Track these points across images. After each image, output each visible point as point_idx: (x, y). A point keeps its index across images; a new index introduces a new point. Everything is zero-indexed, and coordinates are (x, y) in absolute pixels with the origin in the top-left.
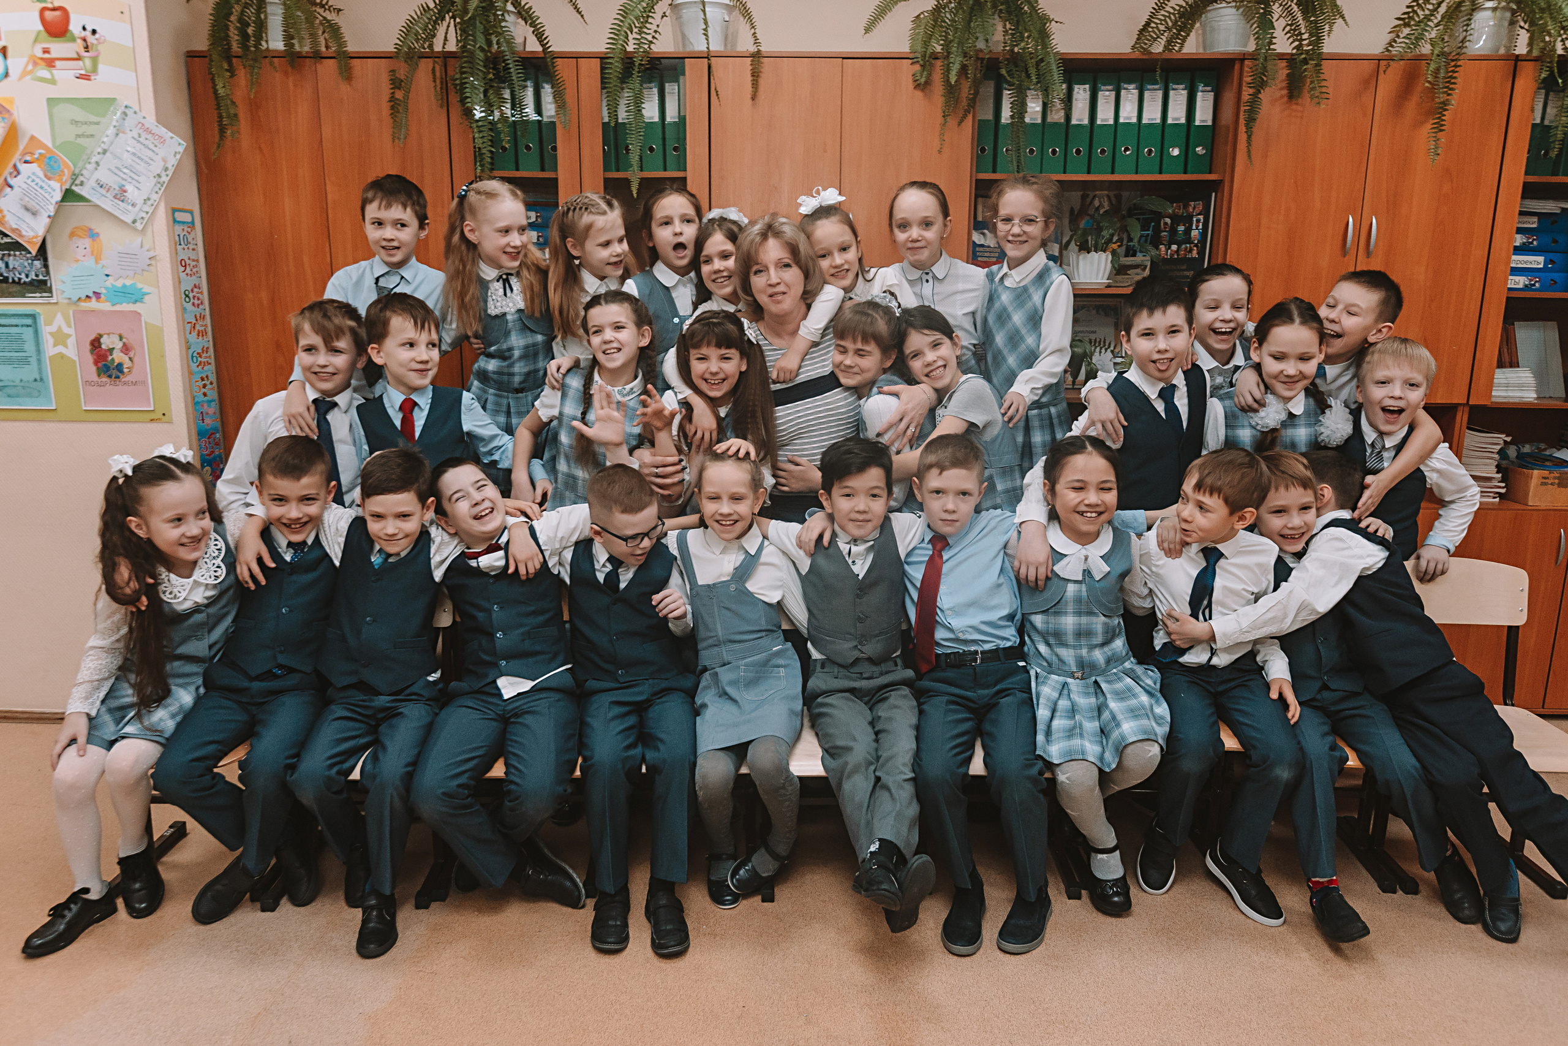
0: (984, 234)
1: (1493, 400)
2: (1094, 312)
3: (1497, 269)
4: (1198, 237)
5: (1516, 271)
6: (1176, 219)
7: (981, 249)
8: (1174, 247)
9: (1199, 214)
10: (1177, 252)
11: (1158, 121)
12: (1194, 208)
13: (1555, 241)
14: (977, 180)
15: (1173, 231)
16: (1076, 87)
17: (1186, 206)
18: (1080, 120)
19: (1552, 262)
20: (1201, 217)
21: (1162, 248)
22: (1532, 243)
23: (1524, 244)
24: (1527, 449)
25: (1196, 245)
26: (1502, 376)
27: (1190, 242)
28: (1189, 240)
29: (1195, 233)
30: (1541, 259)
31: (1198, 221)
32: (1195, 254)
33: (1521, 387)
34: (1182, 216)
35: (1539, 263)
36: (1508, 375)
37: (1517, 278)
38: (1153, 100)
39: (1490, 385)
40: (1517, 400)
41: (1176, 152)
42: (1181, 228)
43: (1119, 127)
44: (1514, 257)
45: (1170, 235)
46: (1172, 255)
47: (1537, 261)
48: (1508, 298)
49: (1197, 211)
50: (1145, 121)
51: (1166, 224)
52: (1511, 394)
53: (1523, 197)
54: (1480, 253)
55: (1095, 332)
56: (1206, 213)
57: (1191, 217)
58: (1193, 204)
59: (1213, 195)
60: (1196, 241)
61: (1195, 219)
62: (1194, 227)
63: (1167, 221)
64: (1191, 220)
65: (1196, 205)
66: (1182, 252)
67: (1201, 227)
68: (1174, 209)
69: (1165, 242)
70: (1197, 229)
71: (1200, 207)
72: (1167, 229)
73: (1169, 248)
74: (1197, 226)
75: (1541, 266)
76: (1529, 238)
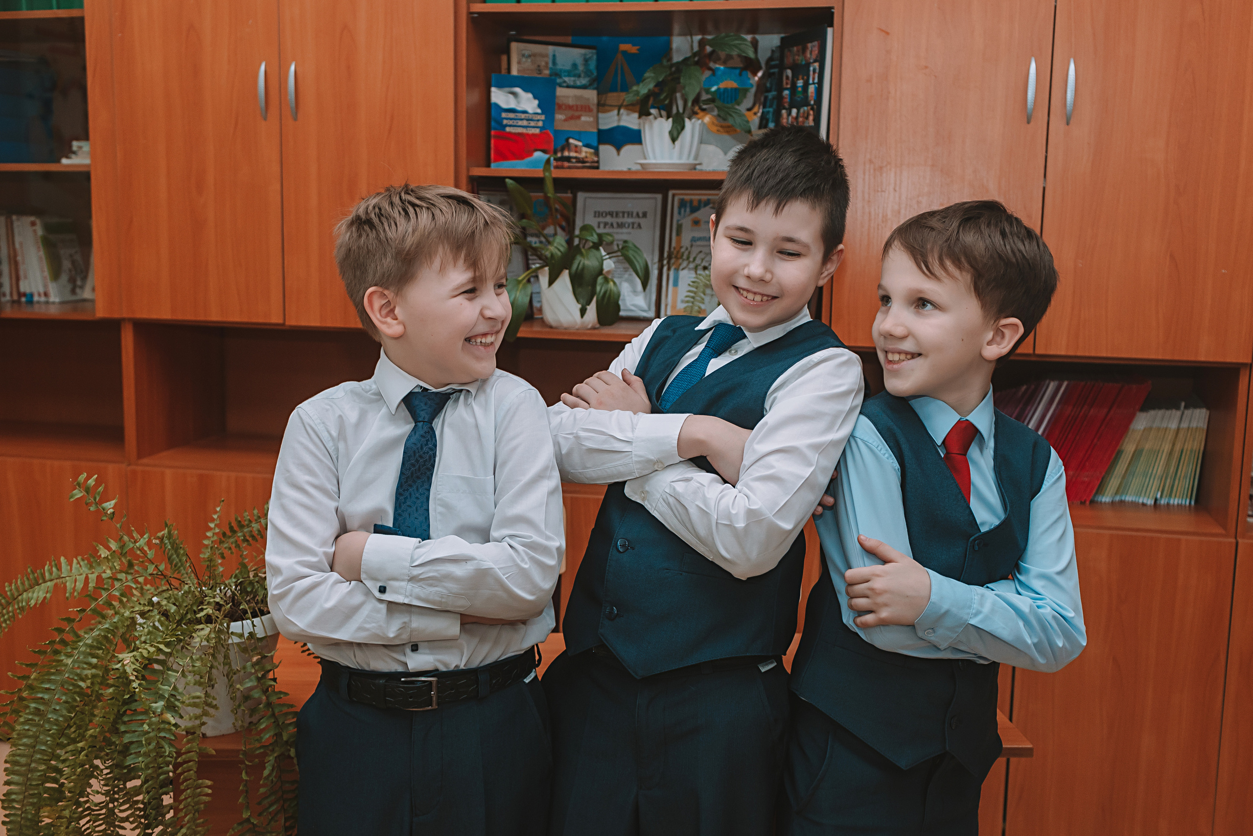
0: (515, 94)
4: (814, 95)
6: (796, 70)
7: (511, 115)
8: (794, 112)
9: (815, 61)
10: (797, 118)
12: (811, 53)
15: (794, 87)
17: (804, 50)
20: (817, 65)
21: (784, 113)
25: (812, 109)
27: (807, 104)
31: (814, 72)
32: (811, 122)
34: (801, 65)
42: (800, 83)
49: (814, 56)
51: (787, 78)
56: (821, 59)
57: (808, 65)
58: (809, 45)
59: (830, 30)
60: (812, 102)
61: (811, 69)
62: (811, 81)
63: (789, 72)
64: (809, 70)
65: (813, 48)
66: (801, 119)
67: (816, 81)
68: (794, 55)
69: (786, 105)
70: (814, 83)
71: (816, 51)
72: (789, 86)
73: (789, 114)
74: (813, 78)
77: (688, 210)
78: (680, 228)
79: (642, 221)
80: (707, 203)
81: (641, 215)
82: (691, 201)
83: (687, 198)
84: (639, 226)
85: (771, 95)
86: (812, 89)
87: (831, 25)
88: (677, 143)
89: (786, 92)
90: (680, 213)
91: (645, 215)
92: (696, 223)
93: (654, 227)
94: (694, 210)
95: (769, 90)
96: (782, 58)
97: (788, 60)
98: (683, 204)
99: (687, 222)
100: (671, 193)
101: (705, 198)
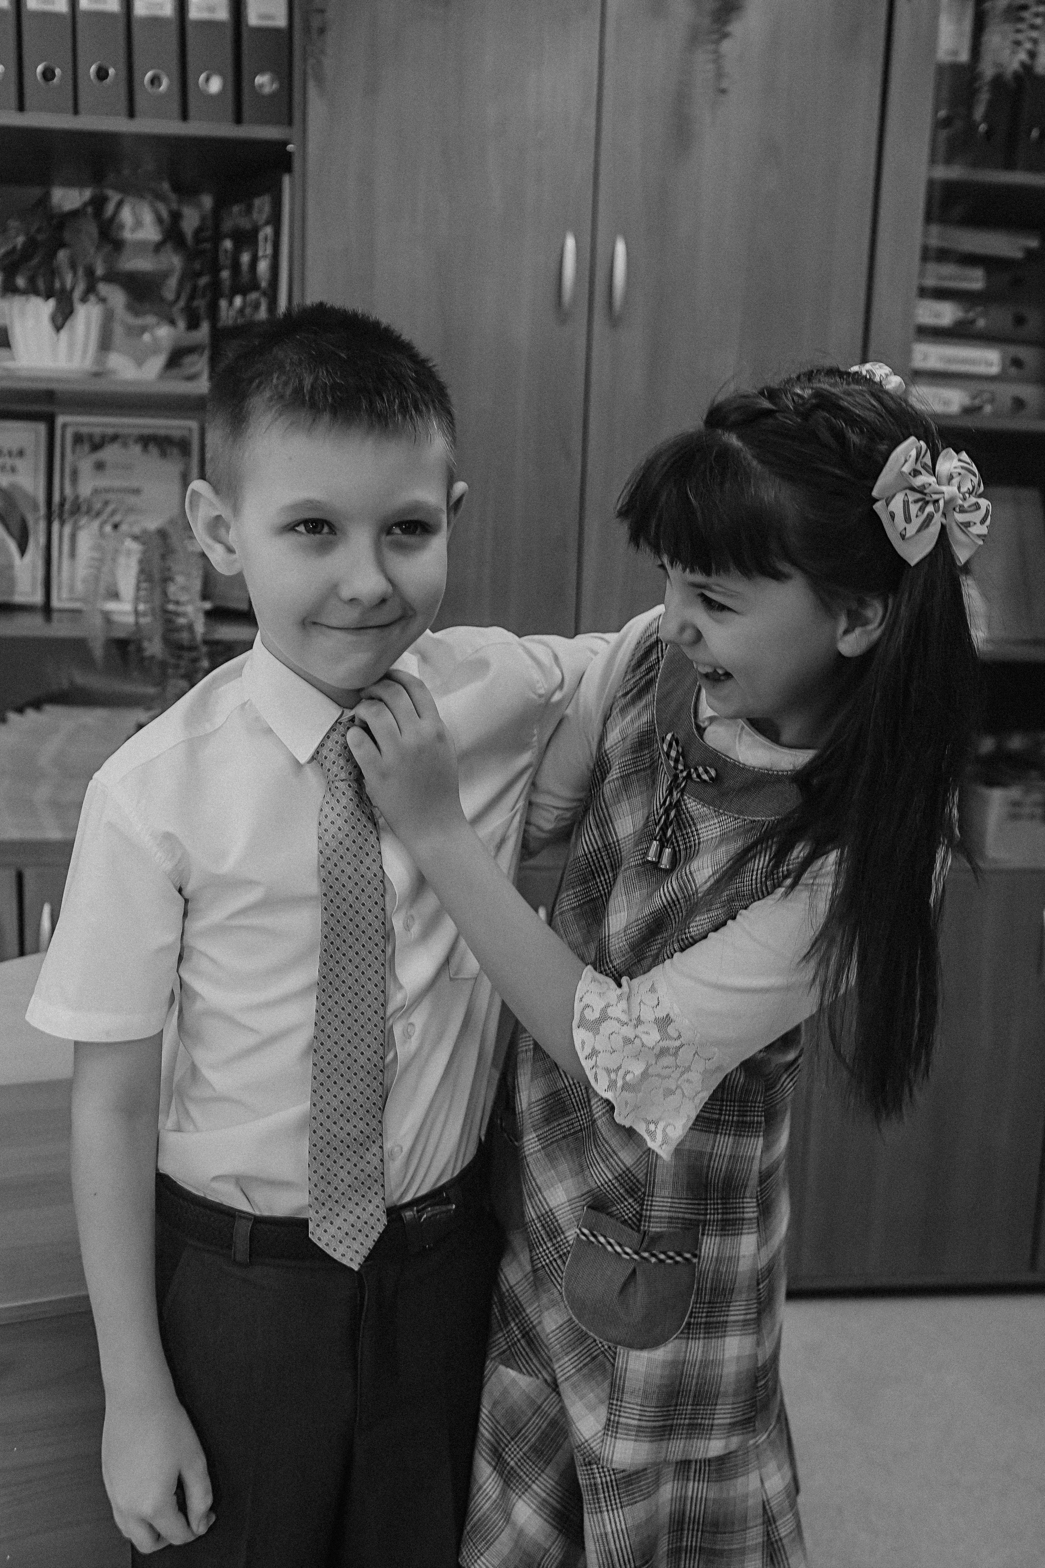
2: (137, 449)
4: (267, 274)
6: (239, 240)
8: (238, 301)
9: (267, 223)
10: (241, 311)
12: (260, 212)
13: (1020, 320)
15: (236, 266)
17: (249, 209)
19: (1016, 363)
20: (268, 230)
21: (223, 303)
22: (974, 321)
23: (960, 322)
25: (264, 294)
27: (257, 287)
28: (255, 283)
30: (993, 356)
31: (266, 239)
34: (245, 231)
35: (988, 364)
37: (948, 393)
41: (215, 85)
42: (245, 258)
45: (233, 275)
46: (236, 318)
47: (986, 360)
49: (265, 216)
50: (138, 11)
51: (226, 251)
55: (137, 491)
56: (275, 220)
57: (256, 230)
58: (257, 202)
59: (286, 180)
60: (264, 284)
61: (261, 236)
62: (260, 253)
63: (228, 244)
64: (257, 238)
65: (262, 205)
66: (248, 311)
67: (269, 251)
68: (235, 217)
69: (227, 291)
70: (265, 256)
71: (267, 209)
72: (228, 262)
73: (231, 303)
74: (265, 249)
75: (994, 370)
76: (967, 311)
77: (86, 447)
78: (75, 473)
79: (19, 463)
80: (115, 438)
81: (15, 453)
82: (91, 437)
83: (84, 430)
84: (13, 470)
85: (203, 281)
86: (263, 266)
87: (289, 169)
88: (64, 333)
89: (225, 274)
90: (74, 452)
91: (21, 453)
92: (100, 466)
93: (36, 470)
94: (96, 447)
95: (199, 275)
96: (217, 226)
97: (227, 225)
98: (78, 439)
99: (86, 465)
100: (60, 420)
101: (110, 431)
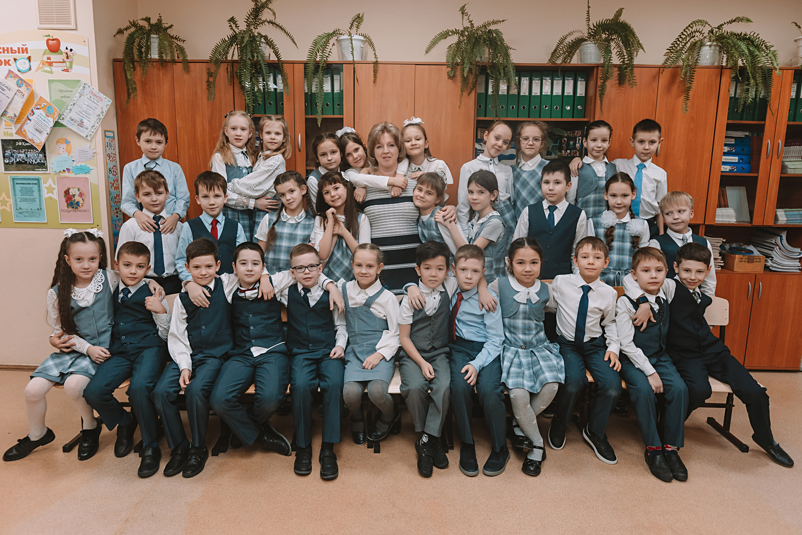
0: (481, 145)
1: (716, 222)
3: (716, 162)
4: (579, 147)
5: (725, 163)
6: (569, 139)
8: (569, 151)
9: (580, 136)
10: (570, 153)
11: (560, 94)
12: (577, 134)
13: (743, 150)
14: (477, 120)
15: (568, 144)
16: (522, 78)
17: (574, 133)
18: (524, 93)
19: (742, 159)
21: (563, 151)
22: (732, 151)
23: (729, 151)
24: (734, 245)
25: (578, 151)
26: (719, 211)
28: (575, 148)
29: (578, 145)
30: (737, 158)
31: (579, 139)
33: (729, 216)
34: (572, 137)
35: (735, 160)
36: (723, 211)
37: (726, 167)
38: (558, 84)
39: (714, 215)
40: (727, 223)
41: (568, 108)
42: (572, 143)
43: (542, 96)
44: (724, 157)
45: (567, 146)
46: (568, 155)
47: (735, 159)
48: (721, 176)
50: (554, 94)
51: (565, 140)
52: (724, 220)
53: (727, 130)
54: (707, 155)
57: (576, 137)
58: (576, 131)
60: (578, 149)
62: (577, 142)
64: (576, 139)
67: (580, 142)
69: (565, 149)
72: (565, 143)
75: (737, 161)
76: (731, 148)
89: (564, 145)
